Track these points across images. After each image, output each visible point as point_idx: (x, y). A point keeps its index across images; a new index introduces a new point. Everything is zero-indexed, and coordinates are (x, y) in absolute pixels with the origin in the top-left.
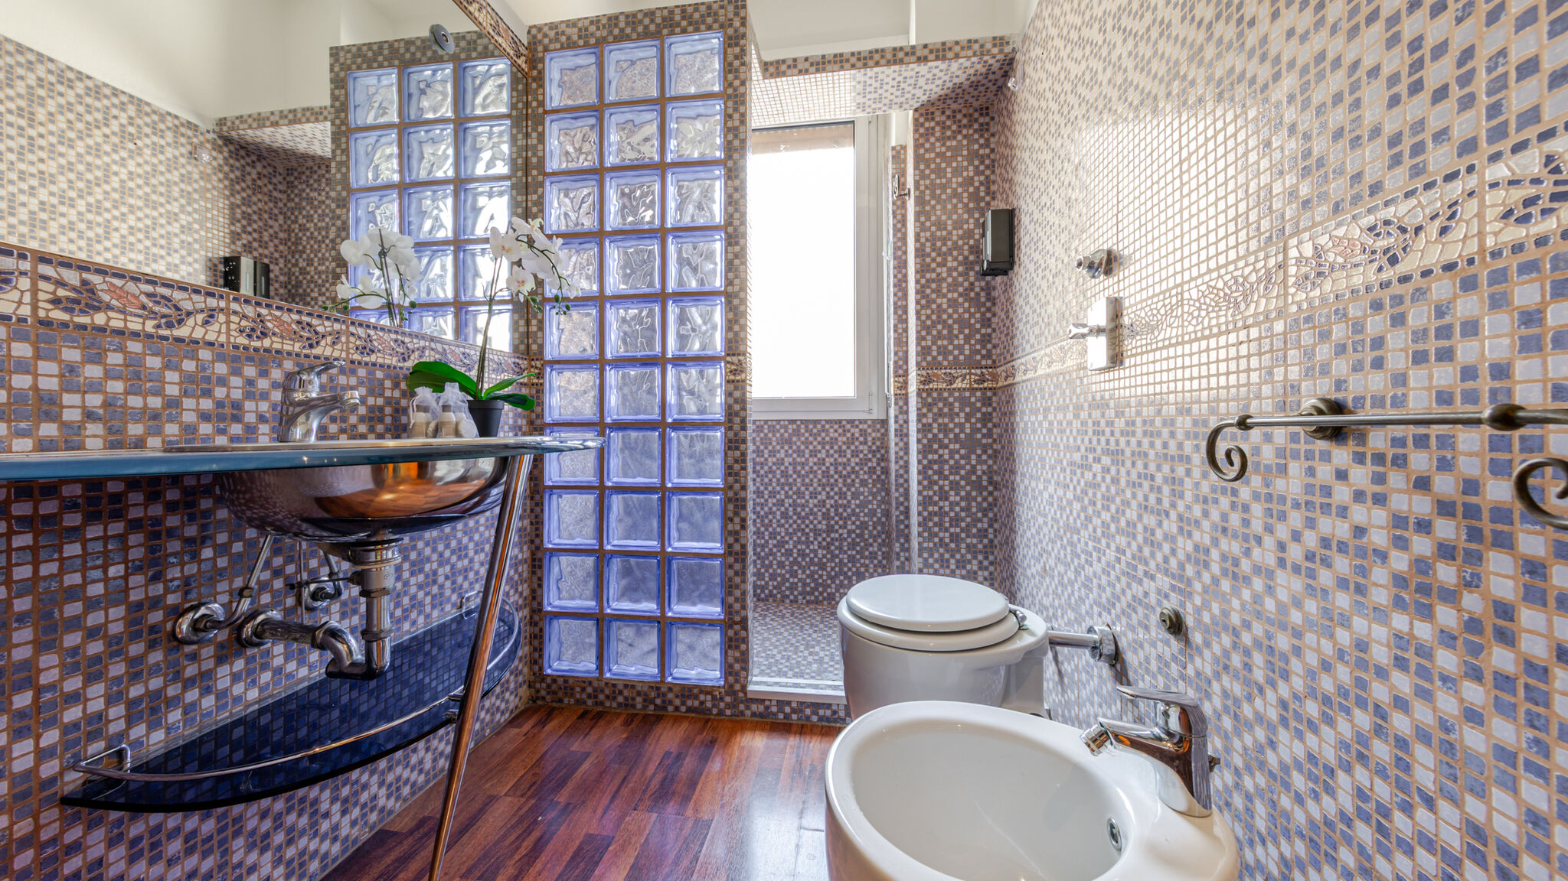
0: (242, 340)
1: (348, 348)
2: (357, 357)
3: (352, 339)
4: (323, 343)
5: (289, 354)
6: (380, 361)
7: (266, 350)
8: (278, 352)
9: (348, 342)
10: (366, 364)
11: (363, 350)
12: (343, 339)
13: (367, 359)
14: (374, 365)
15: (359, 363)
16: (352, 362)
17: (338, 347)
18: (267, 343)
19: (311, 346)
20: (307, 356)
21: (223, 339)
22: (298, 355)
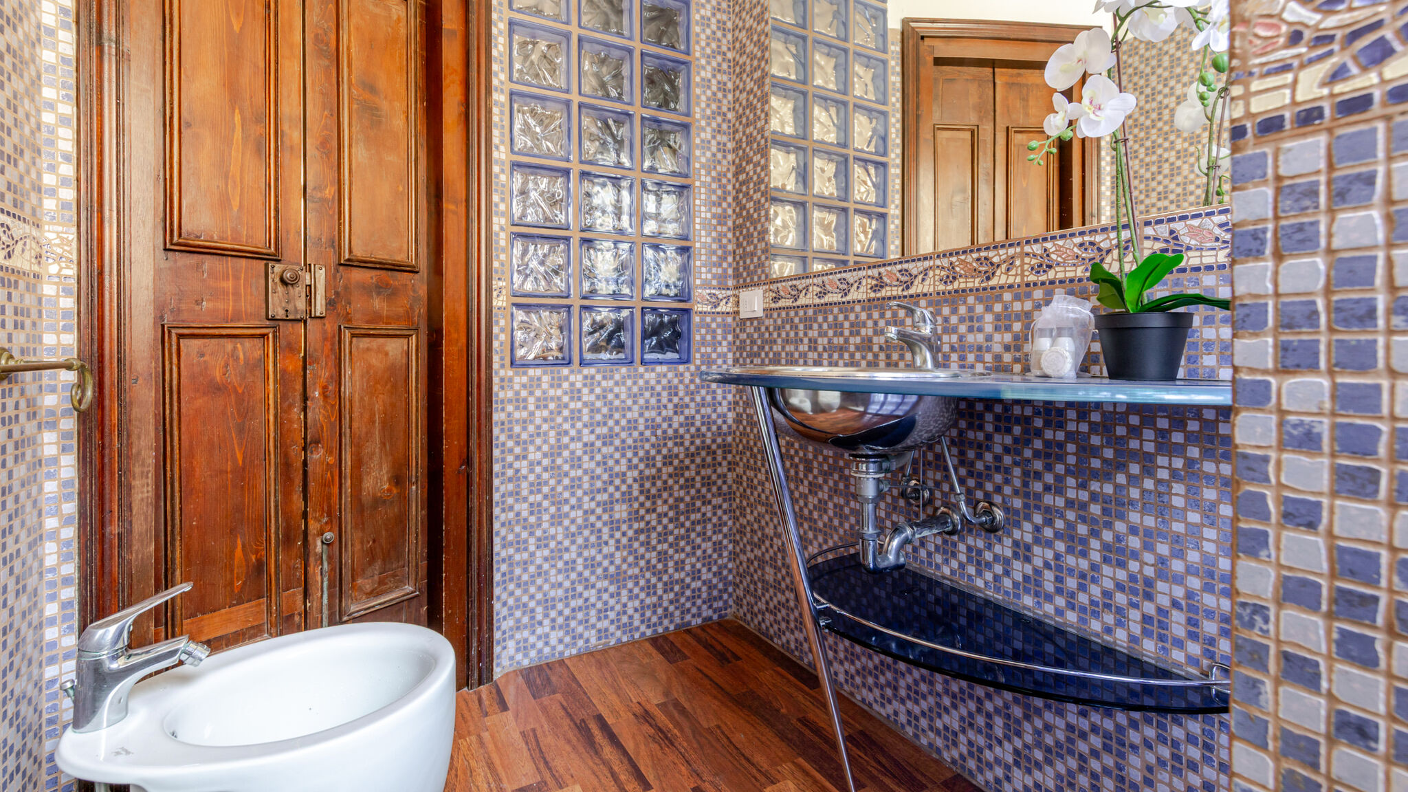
0: (941, 287)
1: (1023, 271)
2: (1032, 278)
3: (1027, 260)
4: (998, 273)
5: (971, 290)
6: (1060, 276)
7: (956, 291)
8: (964, 291)
9: (1023, 263)
10: (1043, 283)
11: (1038, 269)
12: (1018, 263)
13: (1043, 278)
14: (1052, 282)
15: (1035, 284)
16: (1028, 285)
17: (1013, 272)
18: (956, 285)
19: (988, 279)
20: (985, 289)
21: (931, 290)
22: (977, 290)
